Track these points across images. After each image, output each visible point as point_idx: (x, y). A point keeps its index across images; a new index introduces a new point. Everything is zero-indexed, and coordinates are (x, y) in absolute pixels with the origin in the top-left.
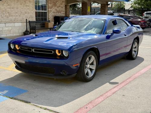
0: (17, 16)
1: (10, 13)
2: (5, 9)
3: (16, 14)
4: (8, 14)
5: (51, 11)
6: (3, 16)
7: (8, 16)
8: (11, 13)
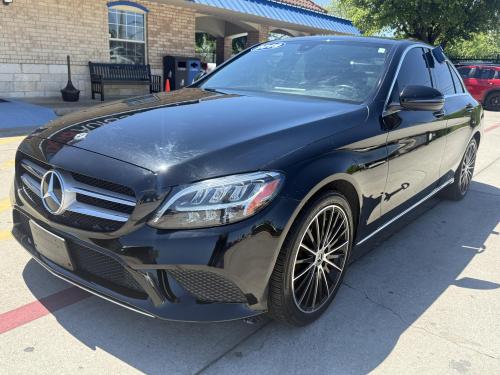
0: (55, 47)
1: (34, 39)
2: (21, 28)
3: (53, 43)
4: (28, 41)
5: (156, 42)
6: (14, 45)
7: (29, 46)
8: (39, 39)
